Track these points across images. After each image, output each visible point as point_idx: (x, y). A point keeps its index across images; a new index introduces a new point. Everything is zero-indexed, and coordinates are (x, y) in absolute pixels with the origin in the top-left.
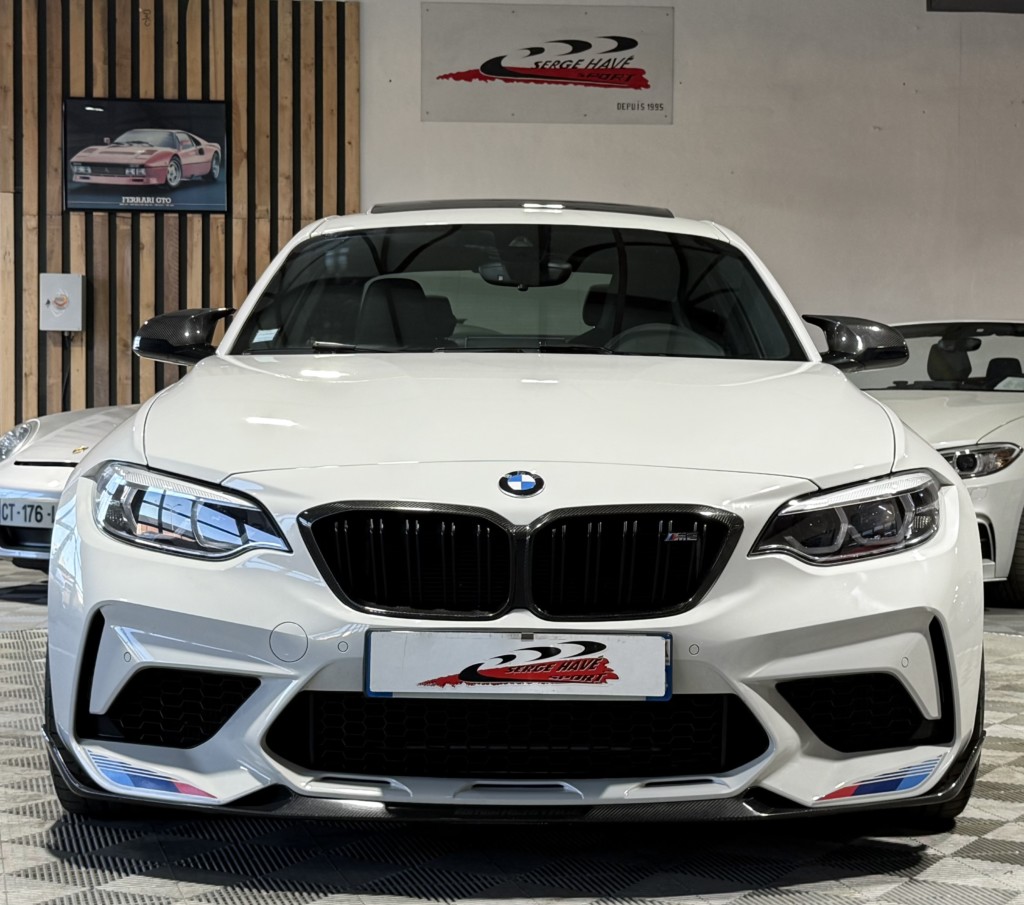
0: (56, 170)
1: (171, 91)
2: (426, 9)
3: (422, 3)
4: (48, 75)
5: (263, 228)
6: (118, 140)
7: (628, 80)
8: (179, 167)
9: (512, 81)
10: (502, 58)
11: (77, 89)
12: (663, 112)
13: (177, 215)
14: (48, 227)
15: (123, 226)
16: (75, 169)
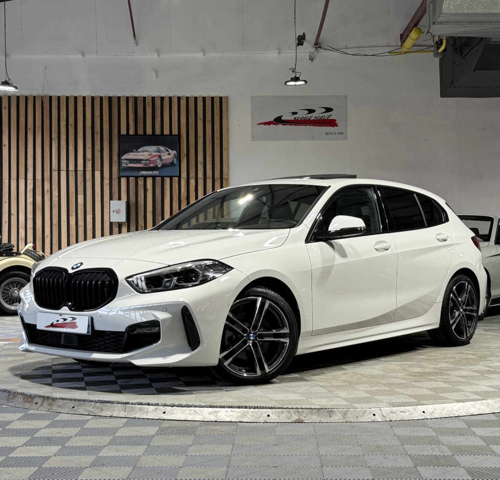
0: (116, 162)
1: (158, 132)
2: (253, 98)
3: (251, 96)
4: (113, 127)
5: (192, 182)
6: (139, 150)
7: (329, 124)
8: (161, 160)
9: (285, 125)
10: (282, 116)
11: (124, 132)
12: (343, 136)
13: (160, 178)
14: (113, 183)
15: (141, 182)
16: (123, 161)
